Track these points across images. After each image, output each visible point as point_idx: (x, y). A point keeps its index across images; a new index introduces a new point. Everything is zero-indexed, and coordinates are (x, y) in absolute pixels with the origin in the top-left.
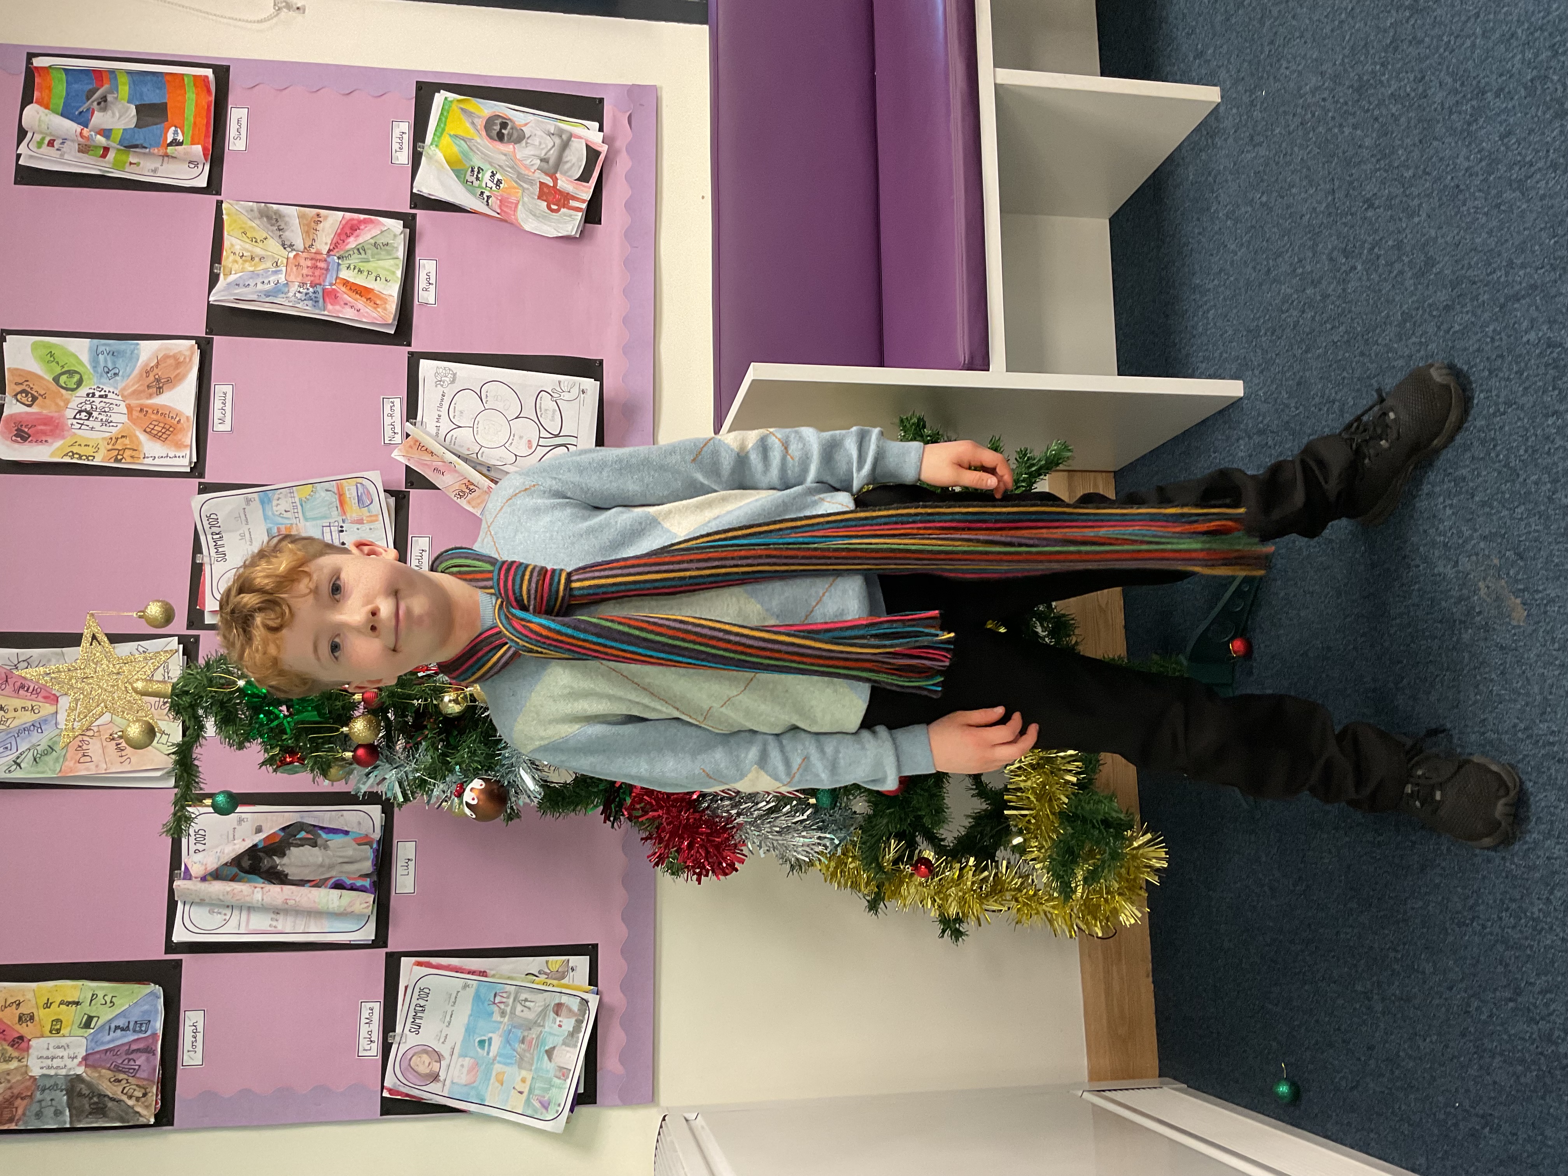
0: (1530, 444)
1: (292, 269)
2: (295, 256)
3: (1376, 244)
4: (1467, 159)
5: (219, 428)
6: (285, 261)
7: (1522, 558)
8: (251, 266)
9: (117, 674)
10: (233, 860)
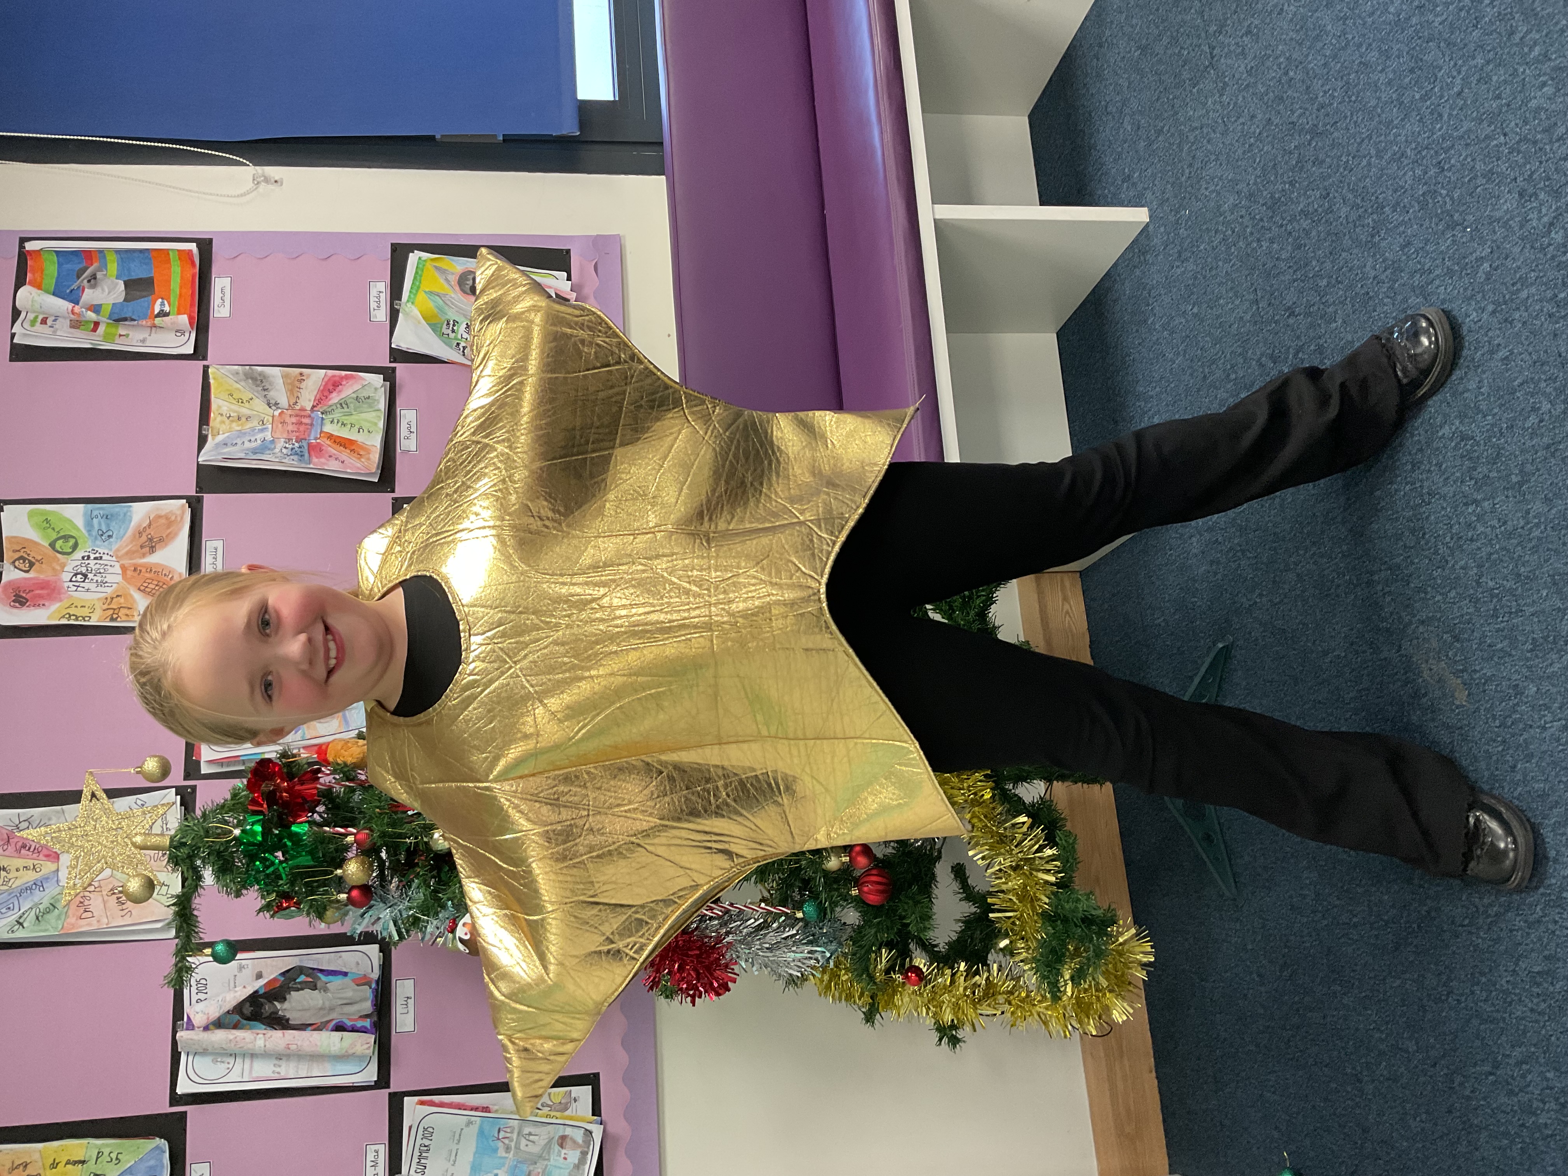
0: (1454, 531)
1: (277, 426)
2: (280, 414)
4: (1373, 267)
6: (271, 419)
7: (1458, 641)
8: (238, 426)
9: (116, 830)
10: (235, 1007)
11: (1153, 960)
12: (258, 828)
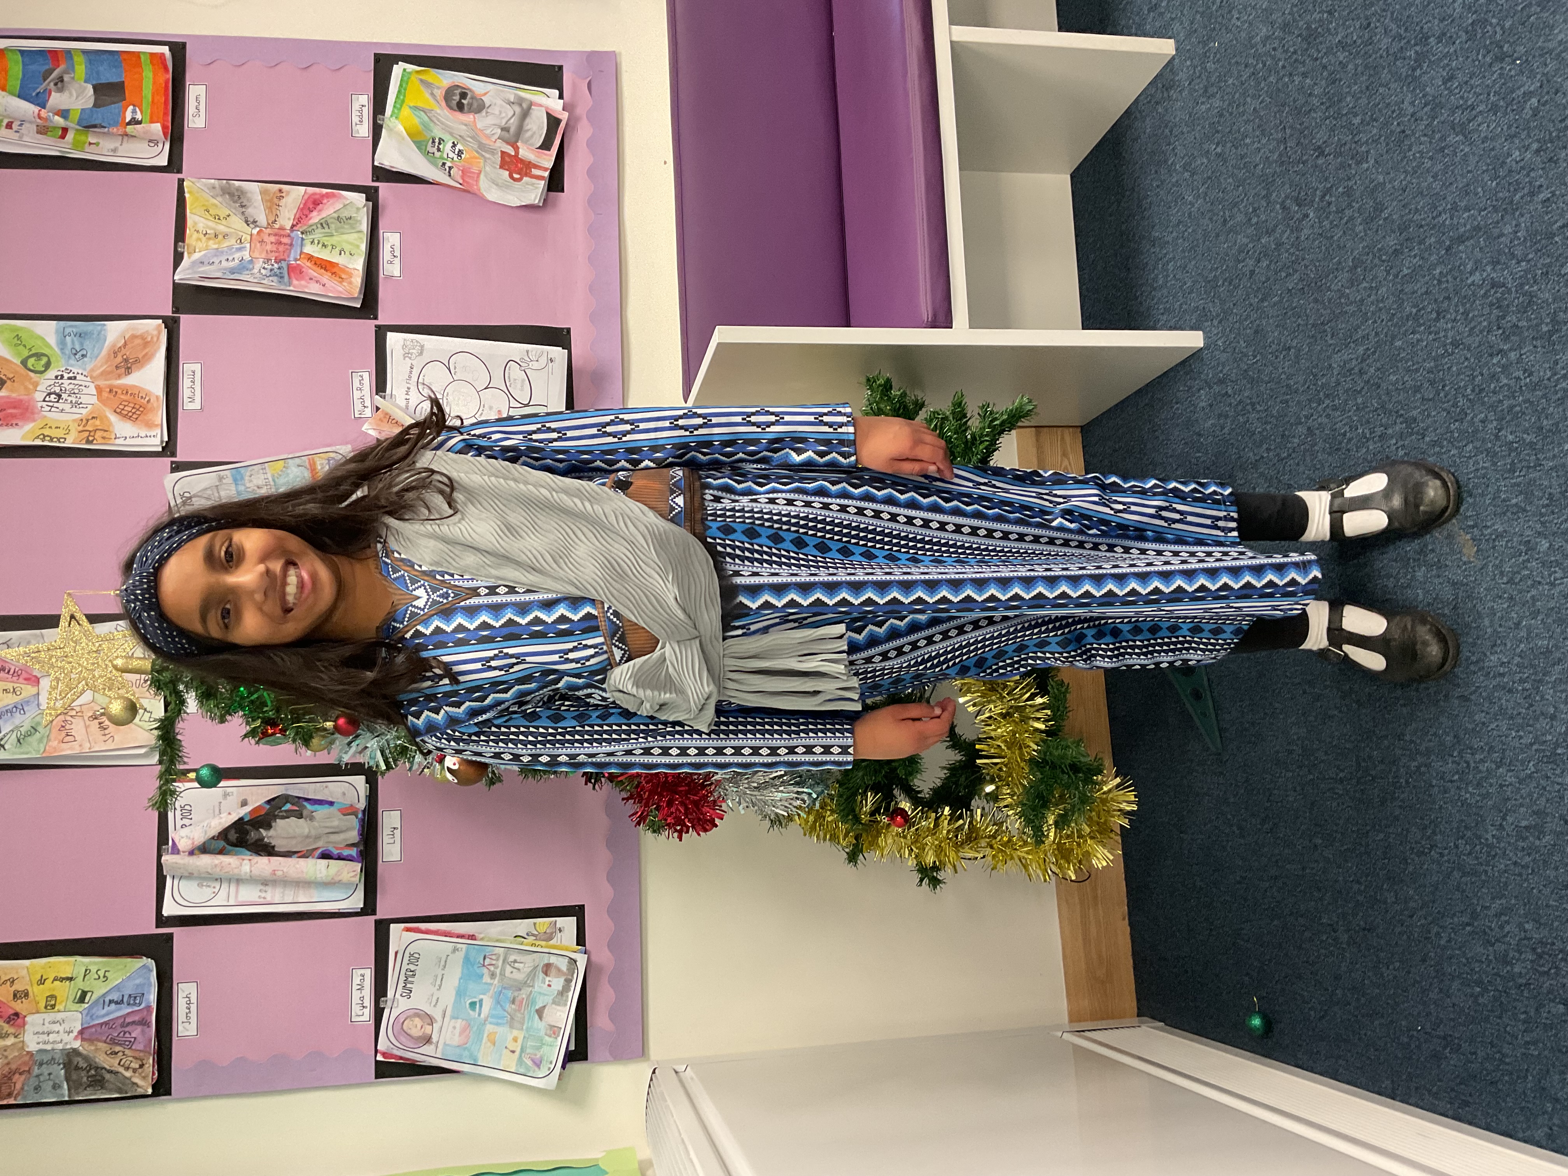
0: (1476, 383)
1: (256, 245)
2: (258, 232)
3: (1328, 191)
4: (1412, 103)
5: (189, 406)
6: (249, 238)
8: (215, 244)
9: (96, 652)
10: (220, 833)
11: (1136, 809)
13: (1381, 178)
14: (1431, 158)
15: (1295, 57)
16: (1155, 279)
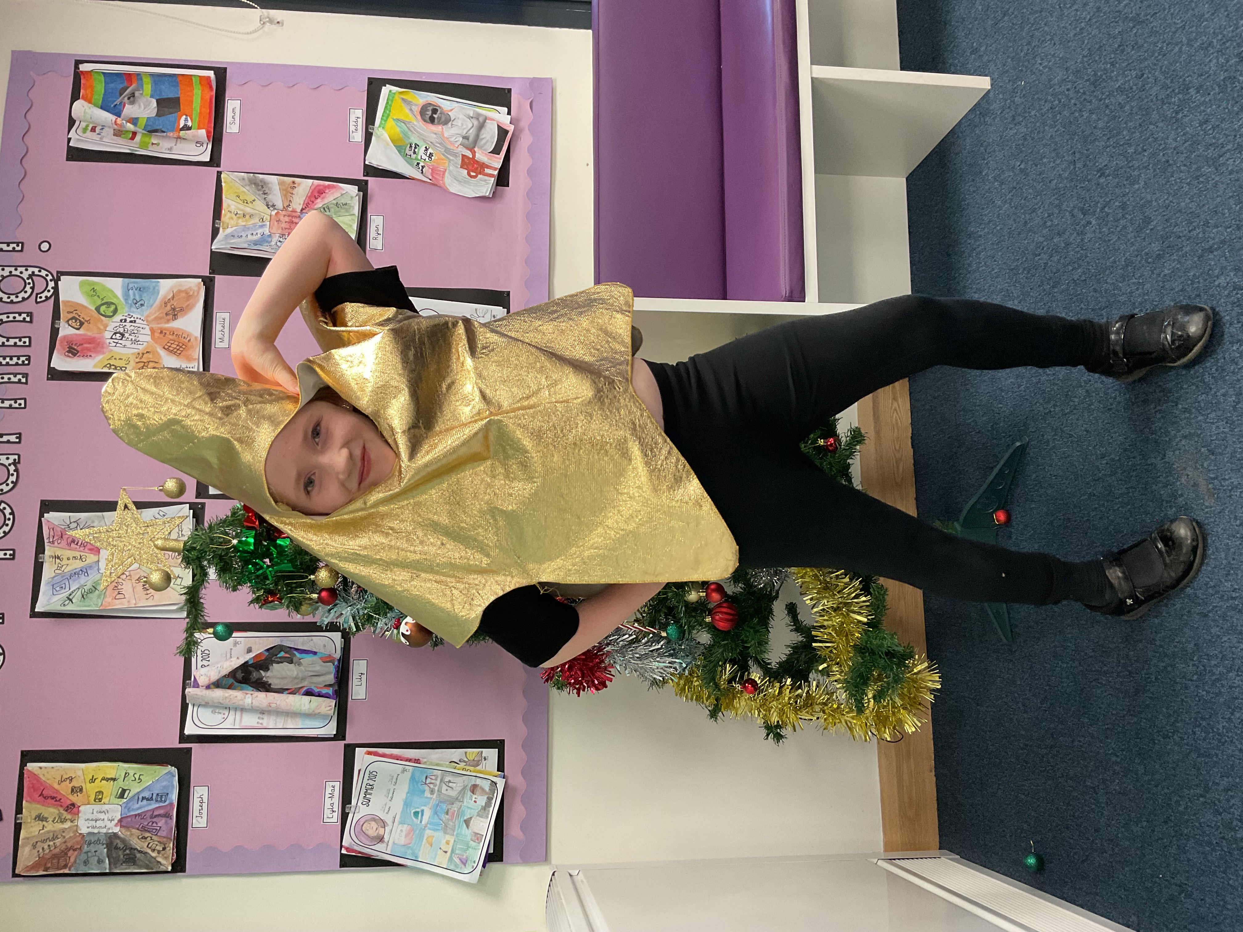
0: (1219, 364)
1: (274, 224)
2: (276, 214)
3: (1107, 204)
4: (1175, 140)
5: (219, 345)
6: (269, 218)
7: (1213, 454)
8: (243, 222)
9: (143, 534)
10: (230, 673)
11: (939, 687)
12: (251, 540)
13: (1149, 197)
14: (1189, 184)
15: (1084, 97)
16: (969, 265)
